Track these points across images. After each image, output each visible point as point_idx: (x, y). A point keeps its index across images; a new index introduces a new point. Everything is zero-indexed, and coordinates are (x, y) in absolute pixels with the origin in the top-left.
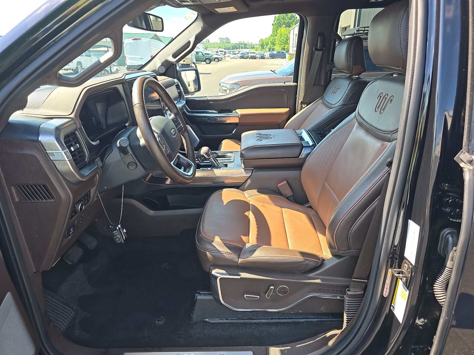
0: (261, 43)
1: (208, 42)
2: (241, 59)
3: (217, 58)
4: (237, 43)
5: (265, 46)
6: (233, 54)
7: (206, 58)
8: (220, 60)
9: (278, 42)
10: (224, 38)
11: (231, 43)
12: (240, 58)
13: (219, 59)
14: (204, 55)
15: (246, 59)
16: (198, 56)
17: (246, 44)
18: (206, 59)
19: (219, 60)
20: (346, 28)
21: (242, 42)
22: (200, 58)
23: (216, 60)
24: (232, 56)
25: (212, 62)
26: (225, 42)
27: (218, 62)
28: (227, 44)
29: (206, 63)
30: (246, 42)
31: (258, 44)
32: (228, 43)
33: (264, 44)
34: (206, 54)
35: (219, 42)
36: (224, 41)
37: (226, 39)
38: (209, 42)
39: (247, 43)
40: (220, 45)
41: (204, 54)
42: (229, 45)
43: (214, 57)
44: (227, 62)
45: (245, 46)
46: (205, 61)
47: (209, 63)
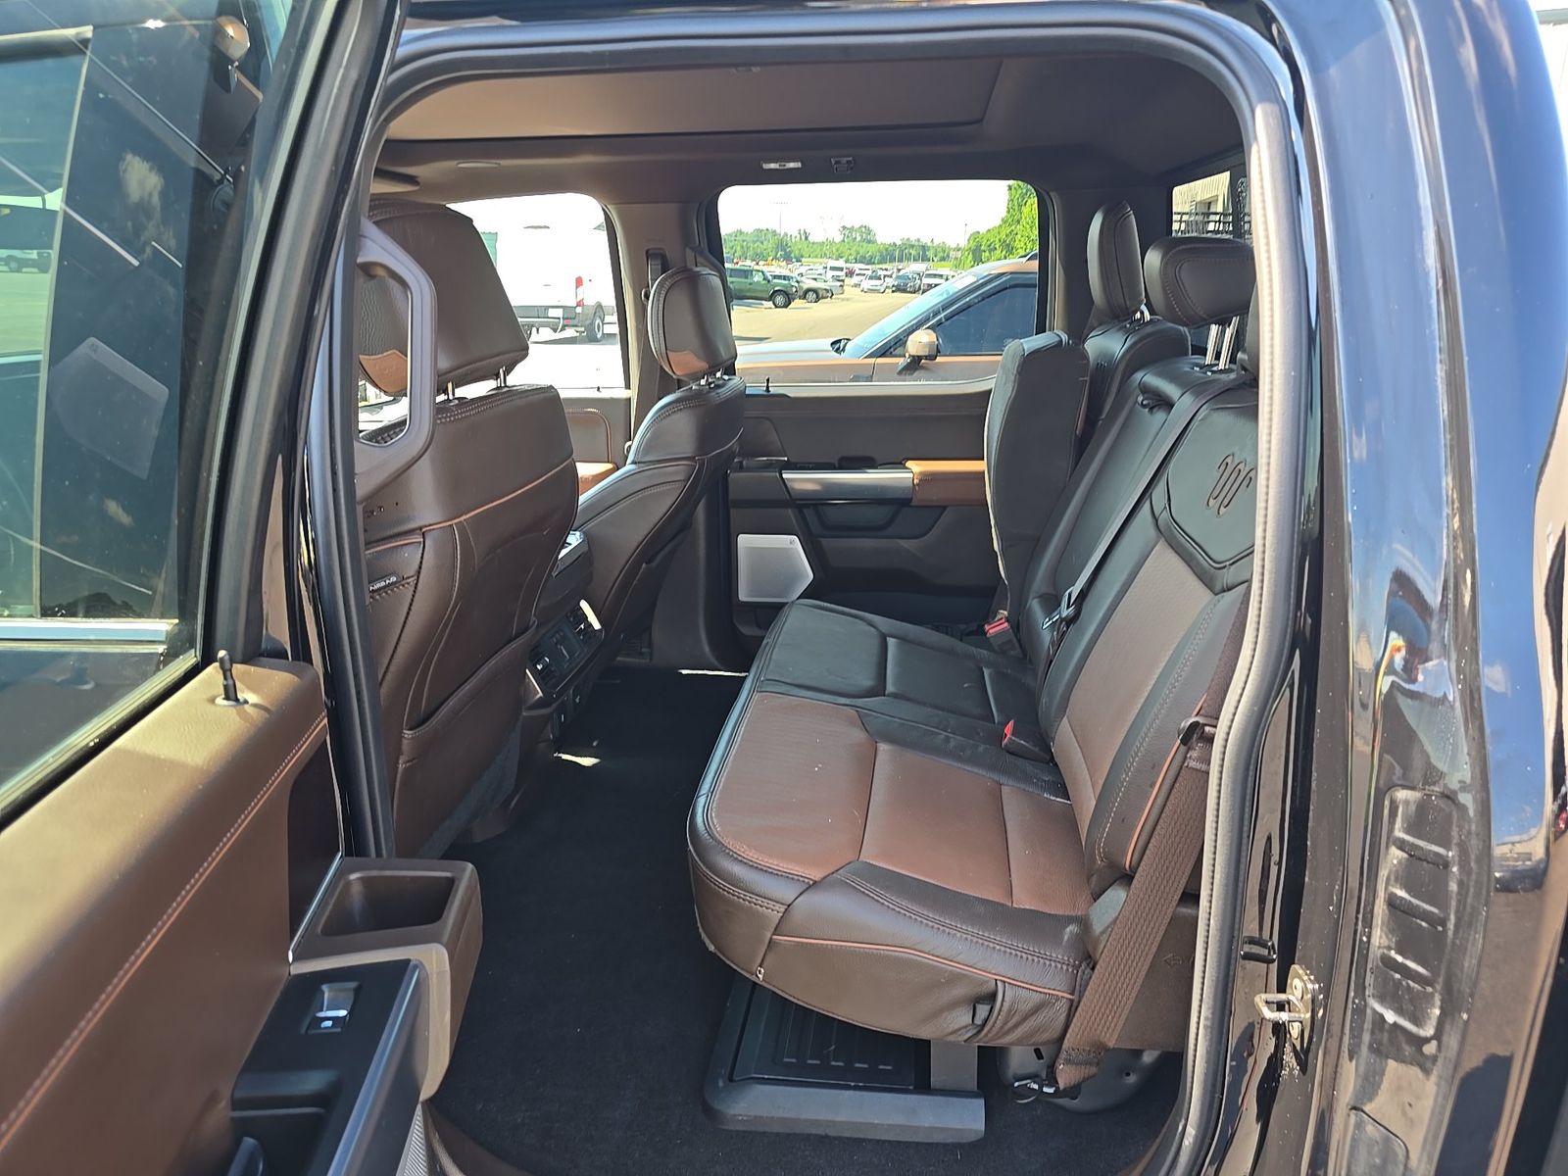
0: (973, 245)
1: (803, 238)
2: (897, 294)
3: (815, 291)
4: (898, 243)
5: (987, 254)
6: (871, 278)
7: (776, 289)
8: (823, 298)
9: (1023, 244)
10: (856, 226)
11: (879, 242)
12: (893, 292)
13: (820, 293)
14: (769, 281)
15: (911, 293)
16: (750, 284)
17: (924, 248)
18: (775, 292)
19: (818, 295)
20: (1210, 203)
21: (913, 239)
22: (756, 291)
23: (811, 296)
24: (867, 284)
25: (797, 303)
26: (859, 238)
27: (816, 302)
28: (865, 244)
29: (774, 304)
30: (925, 240)
31: (962, 245)
32: (869, 242)
33: (983, 248)
34: (775, 277)
35: (838, 238)
36: (855, 238)
37: (863, 230)
38: (806, 238)
39: (929, 244)
40: (844, 249)
41: (770, 278)
42: (871, 250)
43: (805, 287)
44: (845, 302)
45: (923, 253)
46: (771, 298)
47: (786, 306)
